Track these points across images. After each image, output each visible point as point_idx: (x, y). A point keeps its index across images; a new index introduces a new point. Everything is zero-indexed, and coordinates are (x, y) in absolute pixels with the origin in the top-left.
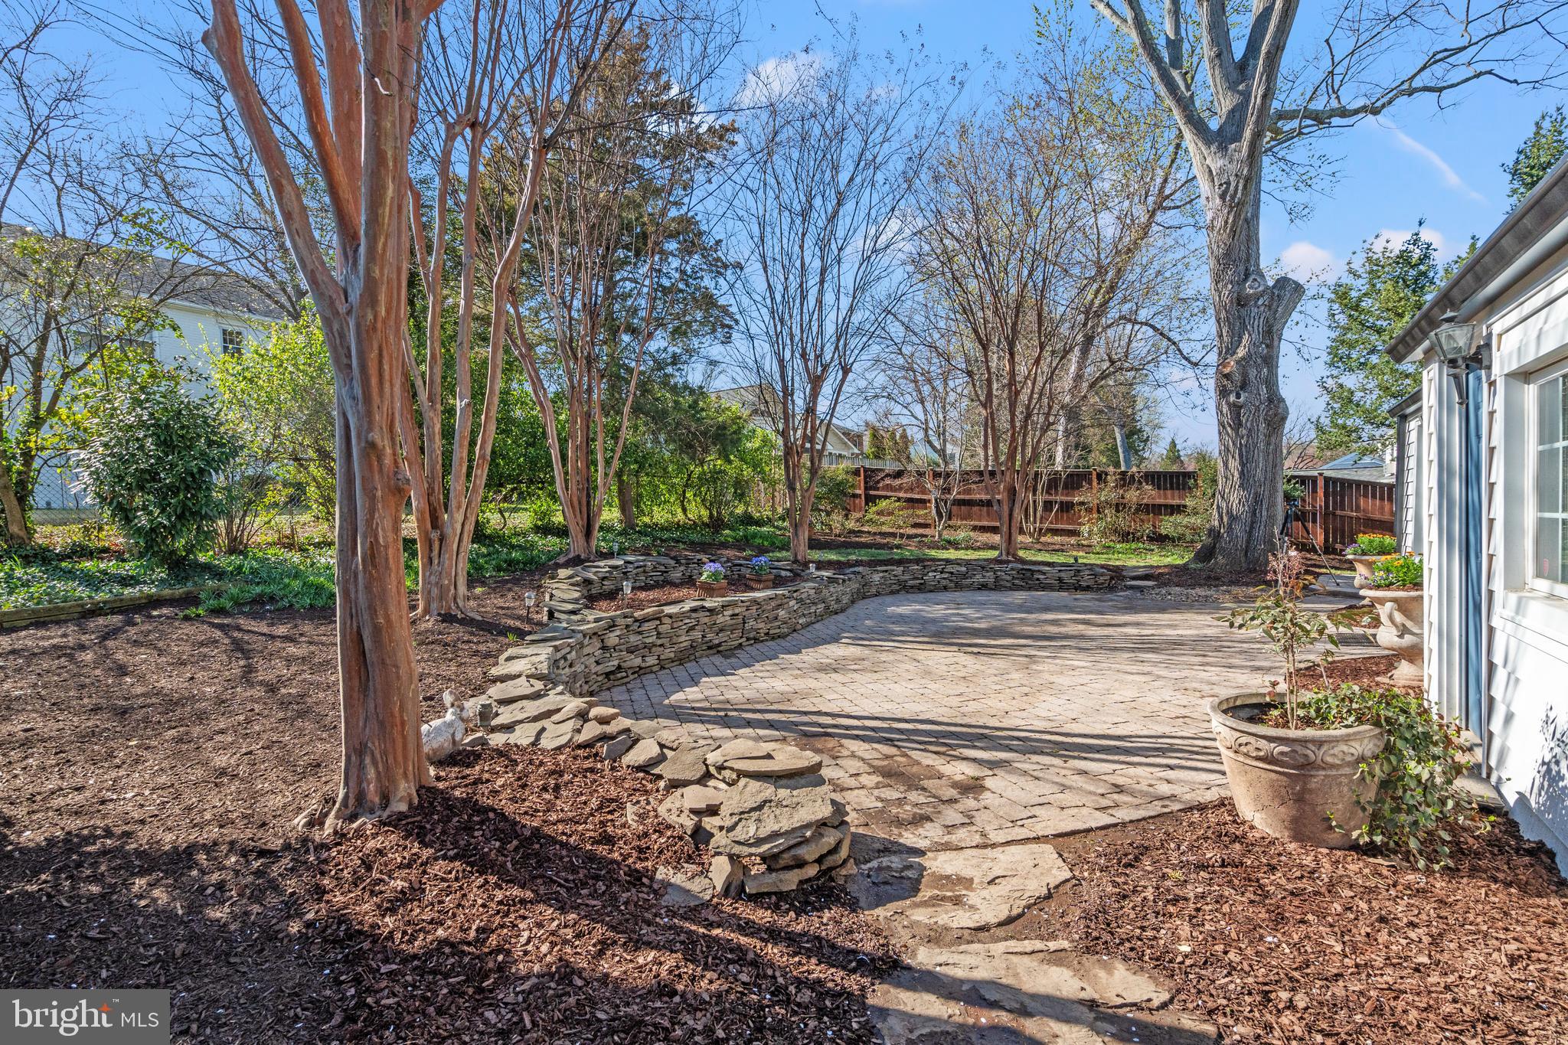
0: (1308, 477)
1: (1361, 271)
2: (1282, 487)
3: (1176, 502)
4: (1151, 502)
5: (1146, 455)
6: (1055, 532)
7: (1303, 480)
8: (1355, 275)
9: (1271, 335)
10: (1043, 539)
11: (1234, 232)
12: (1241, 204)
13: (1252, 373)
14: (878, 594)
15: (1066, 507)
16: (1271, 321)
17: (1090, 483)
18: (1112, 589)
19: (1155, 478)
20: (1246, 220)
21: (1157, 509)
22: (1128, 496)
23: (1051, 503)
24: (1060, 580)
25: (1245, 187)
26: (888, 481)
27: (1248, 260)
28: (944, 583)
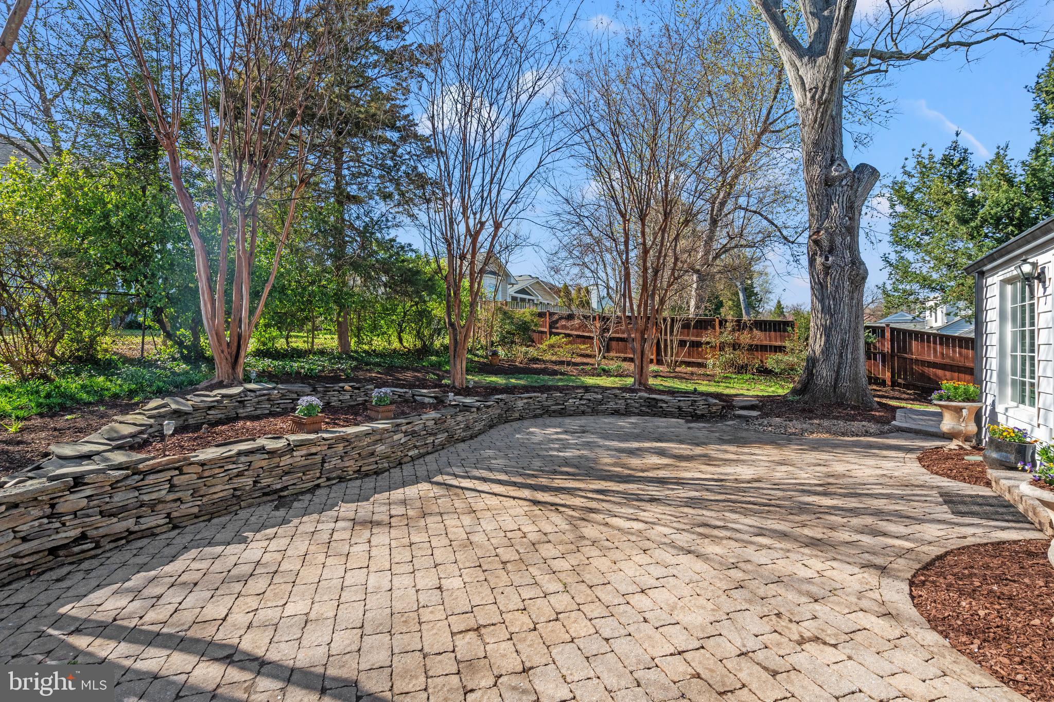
0: (879, 327)
1: (913, 172)
2: (863, 334)
3: (778, 343)
4: (759, 343)
5: (761, 310)
6: (688, 364)
7: (874, 330)
8: (910, 175)
9: (852, 211)
10: (678, 369)
11: (821, 126)
12: (827, 101)
13: (838, 240)
14: (521, 418)
15: (696, 345)
16: (853, 198)
17: (714, 328)
18: (723, 417)
19: (762, 325)
20: (831, 116)
21: (764, 348)
22: (741, 338)
23: (685, 342)
24: (680, 408)
25: (831, 87)
26: (563, 322)
27: (833, 149)
28: (582, 408)
